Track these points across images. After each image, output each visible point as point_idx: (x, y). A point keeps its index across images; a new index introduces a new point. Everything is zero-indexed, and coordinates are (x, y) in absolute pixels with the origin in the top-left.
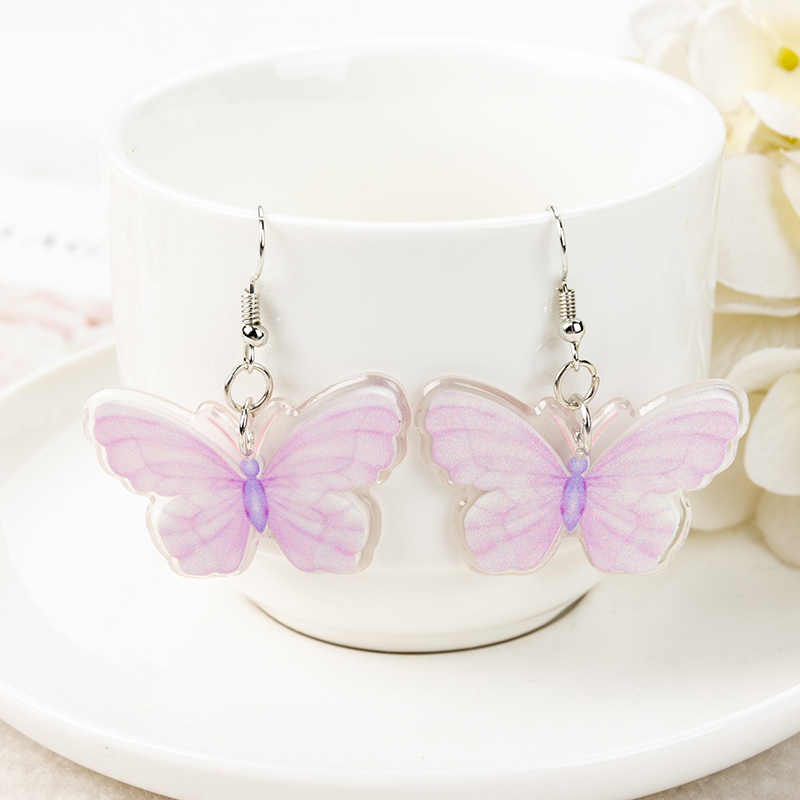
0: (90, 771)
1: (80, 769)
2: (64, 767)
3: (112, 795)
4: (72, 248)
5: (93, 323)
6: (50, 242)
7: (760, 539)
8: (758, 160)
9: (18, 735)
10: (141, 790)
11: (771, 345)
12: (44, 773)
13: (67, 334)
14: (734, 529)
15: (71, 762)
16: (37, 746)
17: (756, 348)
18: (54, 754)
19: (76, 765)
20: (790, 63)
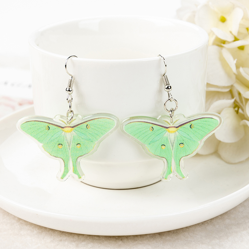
3: (37, 231)
4: (13, 85)
5: (20, 104)
6: (6, 83)
7: (219, 156)
8: (216, 47)
12: (17, 225)
13: (13, 108)
17: (217, 100)
20: (223, 20)
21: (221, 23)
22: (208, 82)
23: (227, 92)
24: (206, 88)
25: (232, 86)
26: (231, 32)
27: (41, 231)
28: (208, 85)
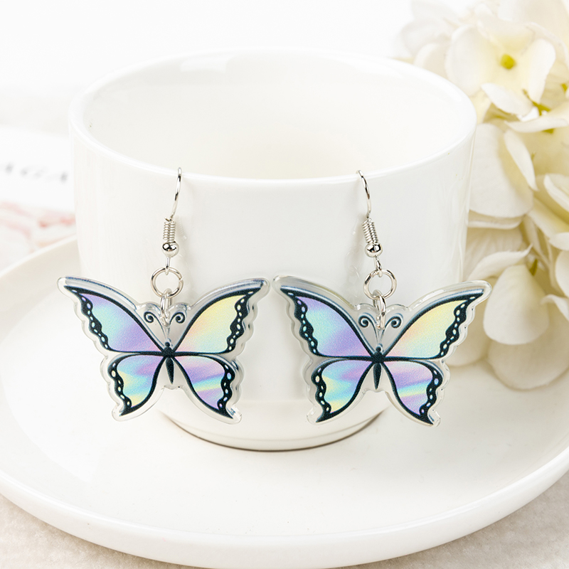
0: (71, 535)
1: (65, 535)
2: (54, 533)
3: (87, 551)
4: (24, 172)
5: (44, 225)
6: (9, 168)
7: (491, 370)
9: (21, 511)
10: (106, 548)
11: (497, 250)
12: (41, 537)
13: (27, 233)
14: (474, 364)
15: (58, 529)
16: (34, 519)
18: (46, 524)
19: (61, 531)
20: (509, 64)
21: (503, 71)
22: (473, 209)
23: (514, 229)
24: (467, 222)
25: (525, 216)
26: (525, 93)
27: (95, 553)
28: (473, 215)
